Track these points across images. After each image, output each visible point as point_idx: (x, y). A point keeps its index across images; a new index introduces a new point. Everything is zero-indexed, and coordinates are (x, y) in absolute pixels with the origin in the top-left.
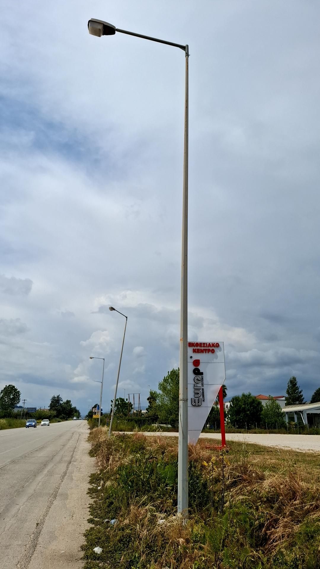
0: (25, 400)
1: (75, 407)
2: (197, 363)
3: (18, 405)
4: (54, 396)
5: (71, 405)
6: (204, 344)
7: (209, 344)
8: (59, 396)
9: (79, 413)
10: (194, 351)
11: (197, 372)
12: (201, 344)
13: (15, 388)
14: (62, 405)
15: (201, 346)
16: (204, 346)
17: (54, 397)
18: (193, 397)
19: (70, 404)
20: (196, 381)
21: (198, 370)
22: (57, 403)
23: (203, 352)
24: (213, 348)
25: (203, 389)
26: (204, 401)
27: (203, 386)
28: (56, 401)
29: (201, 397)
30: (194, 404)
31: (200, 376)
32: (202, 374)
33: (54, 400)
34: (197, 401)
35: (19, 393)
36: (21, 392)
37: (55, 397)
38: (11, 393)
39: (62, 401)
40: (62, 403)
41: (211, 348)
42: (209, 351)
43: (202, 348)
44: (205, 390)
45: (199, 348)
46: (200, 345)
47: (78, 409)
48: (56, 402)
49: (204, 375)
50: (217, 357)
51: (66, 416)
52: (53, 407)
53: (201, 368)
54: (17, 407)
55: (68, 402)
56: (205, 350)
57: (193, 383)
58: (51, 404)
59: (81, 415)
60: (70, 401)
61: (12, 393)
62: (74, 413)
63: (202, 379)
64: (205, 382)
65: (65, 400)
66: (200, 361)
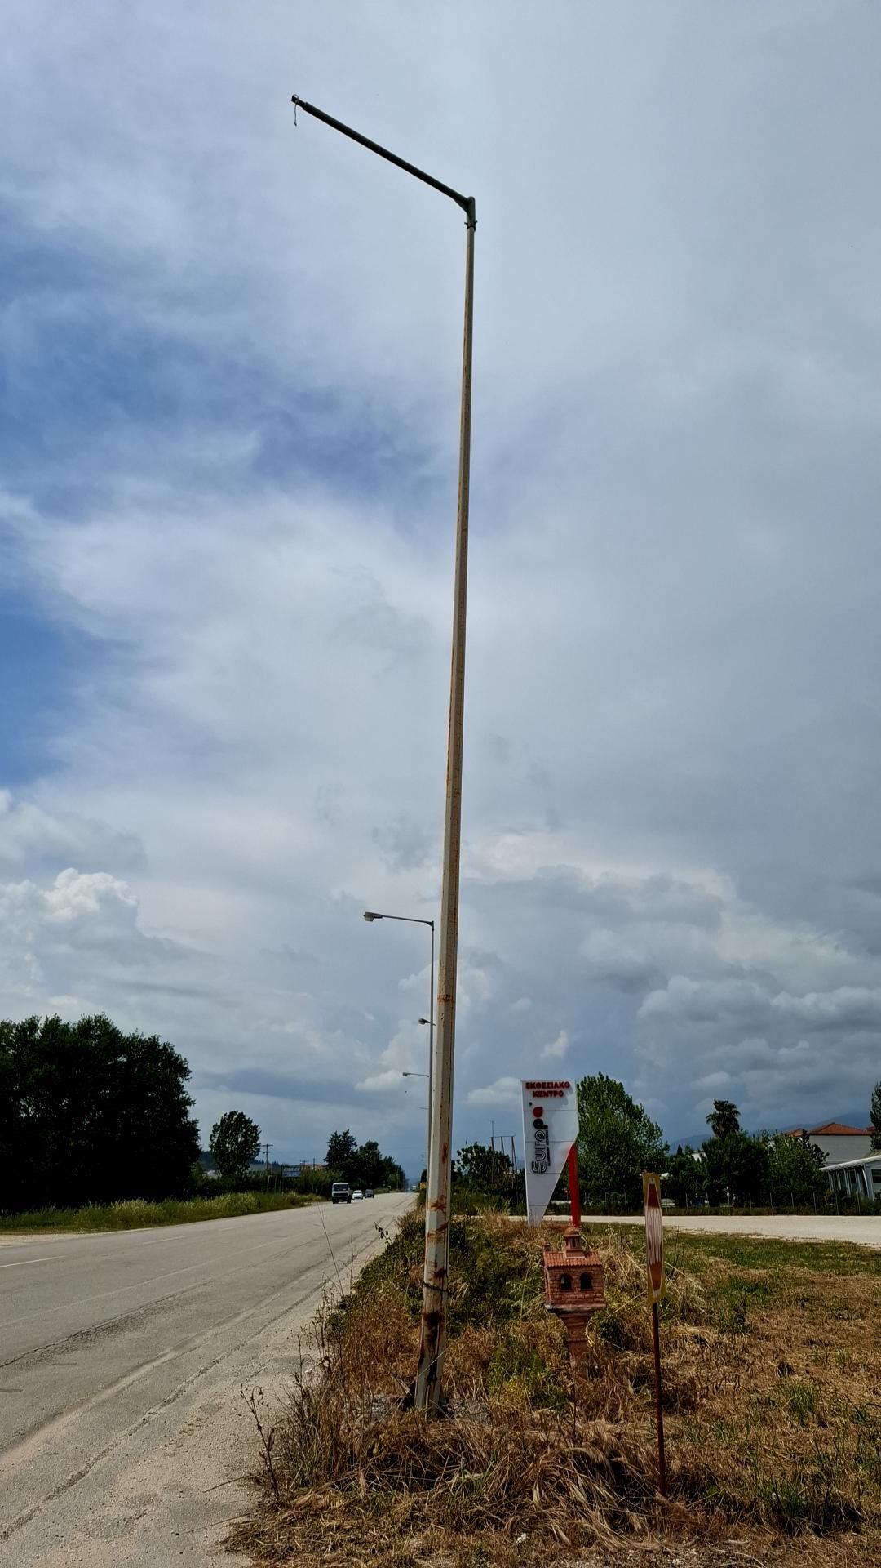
0: (267, 1146)
1: (390, 1158)
2: (538, 1112)
3: (257, 1158)
4: (336, 1133)
5: (377, 1155)
6: (548, 1083)
7: (556, 1083)
8: (347, 1132)
9: (402, 1174)
10: (535, 1095)
11: (539, 1125)
12: (544, 1083)
13: (247, 1118)
14: (356, 1156)
15: (544, 1087)
16: (549, 1087)
17: (336, 1136)
18: (534, 1160)
19: (374, 1153)
20: (539, 1138)
21: (541, 1122)
22: (343, 1150)
23: (547, 1096)
24: (561, 1089)
25: (548, 1149)
26: (549, 1165)
27: (548, 1144)
28: (340, 1146)
29: (546, 1160)
30: (535, 1169)
31: (544, 1131)
32: (546, 1127)
33: (335, 1143)
34: (539, 1166)
35: (256, 1131)
36: (261, 1128)
37: (338, 1134)
38: (237, 1131)
39: (355, 1145)
40: (357, 1152)
41: (558, 1090)
42: (556, 1093)
43: (546, 1090)
44: (550, 1150)
45: (541, 1089)
46: (543, 1085)
47: (396, 1162)
48: (340, 1149)
49: (549, 1129)
50: (566, 1103)
51: (368, 1183)
52: (335, 1161)
53: (545, 1119)
54: (257, 1162)
55: (372, 1146)
56: (551, 1092)
57: (534, 1140)
58: (329, 1154)
59: (407, 1177)
60: (375, 1145)
61: (242, 1131)
62: (388, 1175)
63: (547, 1133)
64: (550, 1139)
65: (361, 1142)
66: (544, 1109)
